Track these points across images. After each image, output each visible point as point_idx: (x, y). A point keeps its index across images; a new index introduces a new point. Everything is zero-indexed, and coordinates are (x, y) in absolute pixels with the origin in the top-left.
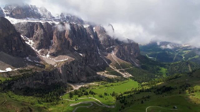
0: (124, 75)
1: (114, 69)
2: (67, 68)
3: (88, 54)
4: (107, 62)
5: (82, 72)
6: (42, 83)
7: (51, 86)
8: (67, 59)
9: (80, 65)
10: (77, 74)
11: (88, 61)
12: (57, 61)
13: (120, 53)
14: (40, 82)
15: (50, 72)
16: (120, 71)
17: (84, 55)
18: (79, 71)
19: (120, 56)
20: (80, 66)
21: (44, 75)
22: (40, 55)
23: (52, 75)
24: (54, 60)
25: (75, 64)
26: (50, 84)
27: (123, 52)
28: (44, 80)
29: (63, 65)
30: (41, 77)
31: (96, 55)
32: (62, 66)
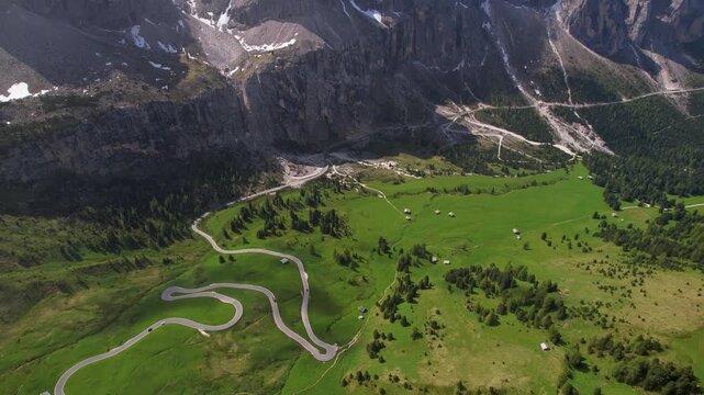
0: (564, 135)
1: (528, 96)
2: (280, 87)
3: (416, 15)
4: (506, 59)
5: (359, 103)
6: (144, 151)
7: (188, 163)
8: (293, 42)
9: (348, 71)
10: (325, 111)
11: (409, 49)
12: (250, 49)
13: (595, 15)
14: (135, 147)
15: (186, 107)
16: (556, 112)
17: (390, 19)
18: (342, 98)
19: (591, 33)
20: (348, 79)
21: (155, 118)
22: (196, 16)
23: (200, 118)
24: (241, 42)
25: (320, 70)
26: (186, 154)
27: (610, 10)
28: (152, 141)
29: (258, 72)
30: (137, 130)
31: (459, 17)
32: (252, 80)
